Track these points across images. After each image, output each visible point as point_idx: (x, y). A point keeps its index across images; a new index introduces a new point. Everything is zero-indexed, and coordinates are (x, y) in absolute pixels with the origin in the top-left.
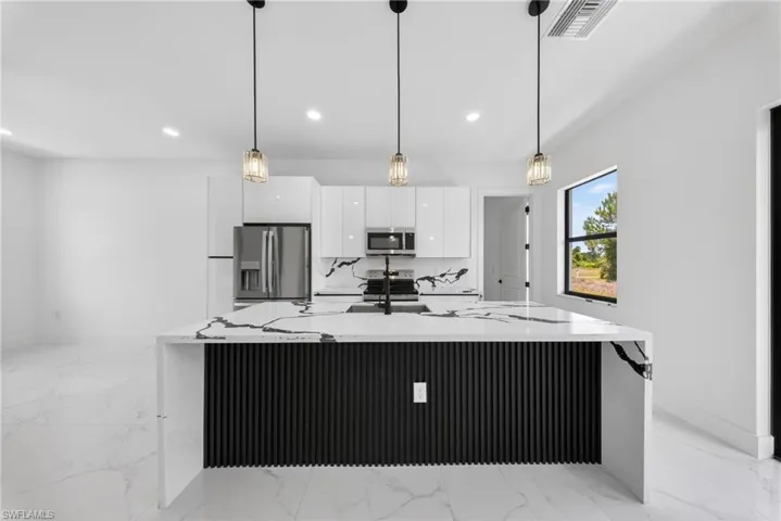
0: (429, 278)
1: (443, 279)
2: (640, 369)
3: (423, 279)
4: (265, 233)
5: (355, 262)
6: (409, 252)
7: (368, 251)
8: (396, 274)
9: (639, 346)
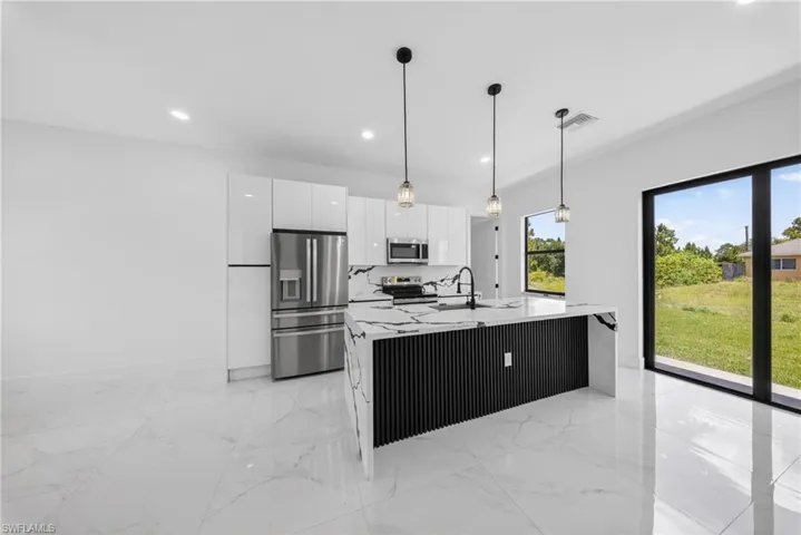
0: (432, 283)
1: (443, 284)
2: (612, 327)
3: (427, 284)
4: (309, 241)
5: (370, 269)
6: (424, 261)
7: (391, 260)
8: (408, 280)
9: (611, 315)
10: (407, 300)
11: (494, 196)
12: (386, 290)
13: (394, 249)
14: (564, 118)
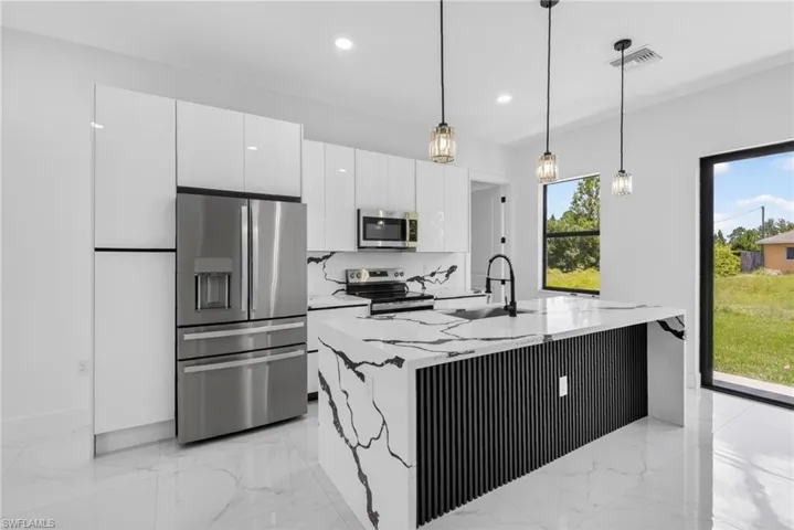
0: (419, 279)
1: (433, 279)
2: (680, 335)
3: (412, 280)
4: (244, 209)
5: (327, 257)
6: (411, 244)
7: (363, 243)
8: (384, 274)
9: (679, 319)
10: (392, 306)
11: (548, 153)
12: (352, 289)
13: (369, 226)
14: (625, 51)
